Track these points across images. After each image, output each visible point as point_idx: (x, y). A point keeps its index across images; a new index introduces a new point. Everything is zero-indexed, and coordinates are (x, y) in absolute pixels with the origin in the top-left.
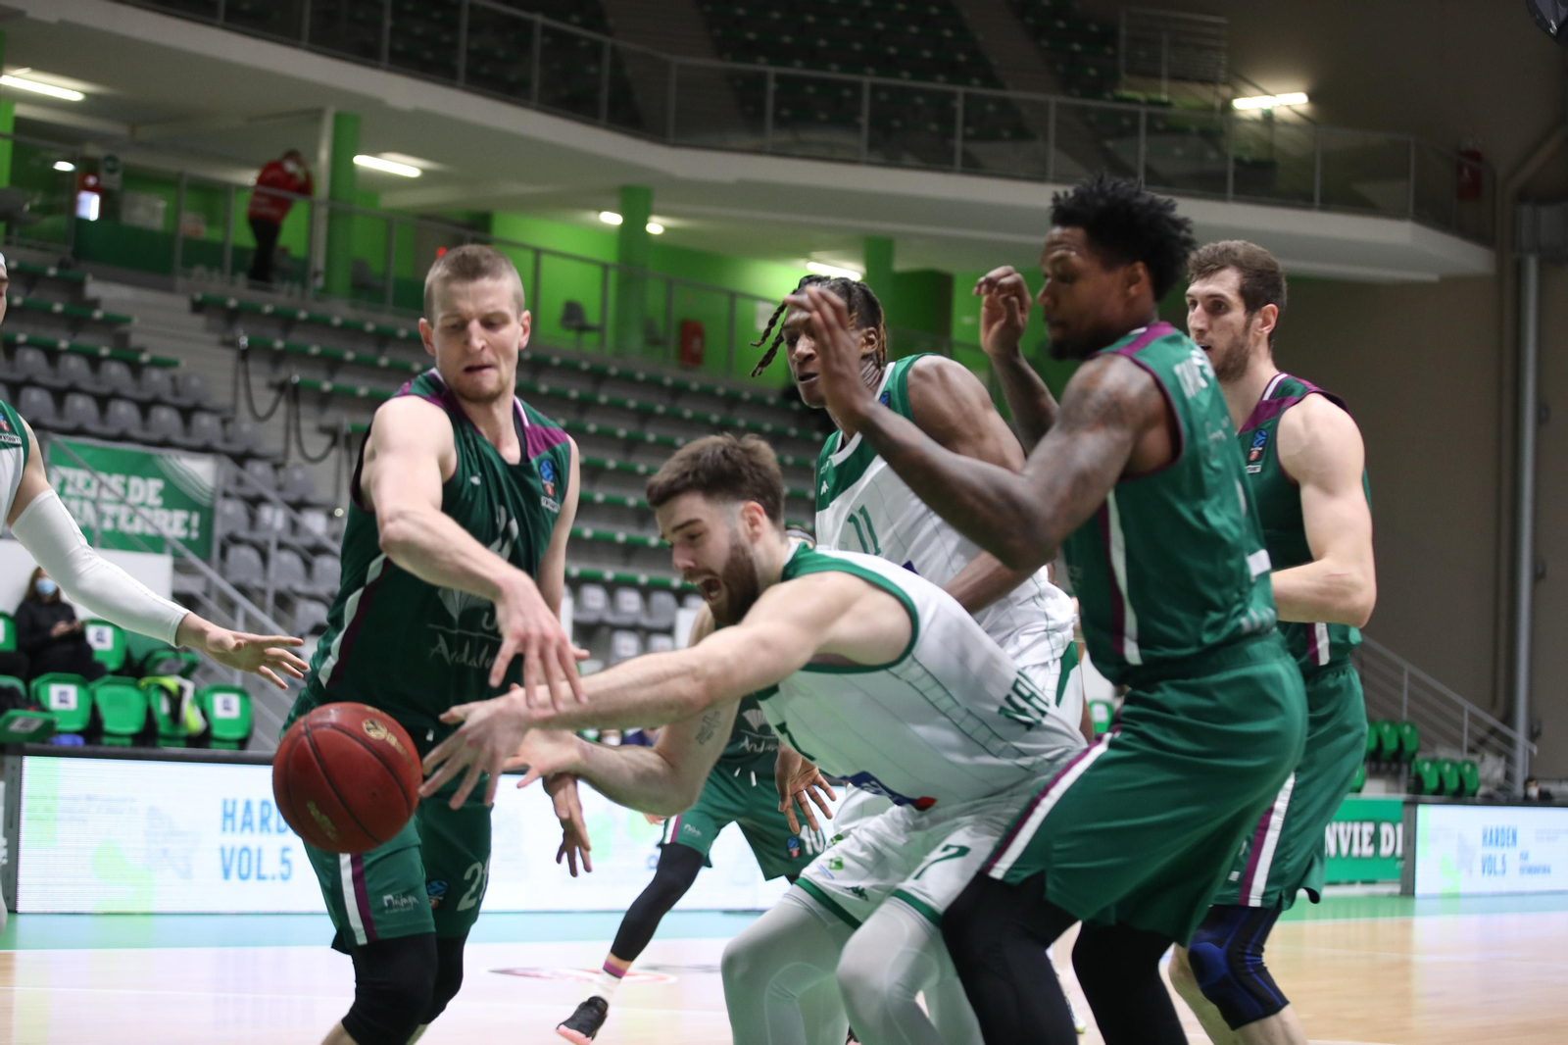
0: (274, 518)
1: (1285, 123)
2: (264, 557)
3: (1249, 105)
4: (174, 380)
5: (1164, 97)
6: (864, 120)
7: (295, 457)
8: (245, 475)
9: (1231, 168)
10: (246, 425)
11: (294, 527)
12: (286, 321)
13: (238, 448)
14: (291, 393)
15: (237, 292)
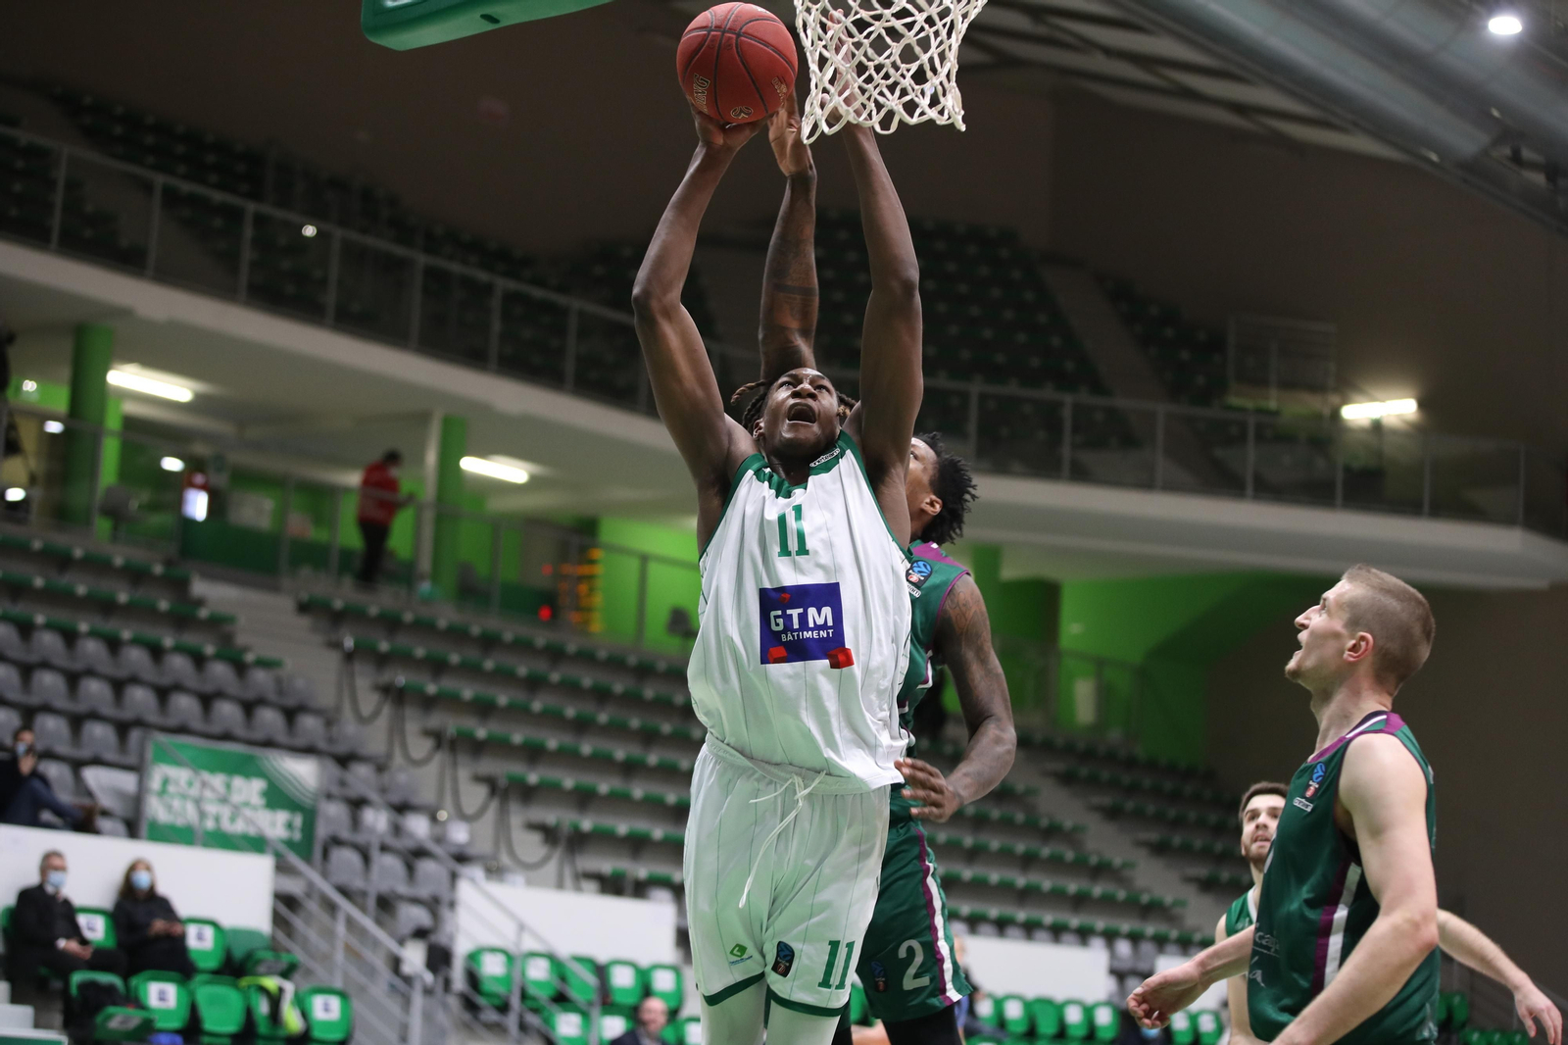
0: (377, 820)
1: (1394, 432)
2: (366, 858)
3: (1358, 413)
4: (279, 681)
5: (1272, 404)
6: (972, 427)
7: (398, 759)
8: (349, 777)
9: (1340, 477)
10: (349, 727)
11: (397, 830)
12: (391, 623)
13: (341, 749)
14: (396, 696)
15: (343, 594)
